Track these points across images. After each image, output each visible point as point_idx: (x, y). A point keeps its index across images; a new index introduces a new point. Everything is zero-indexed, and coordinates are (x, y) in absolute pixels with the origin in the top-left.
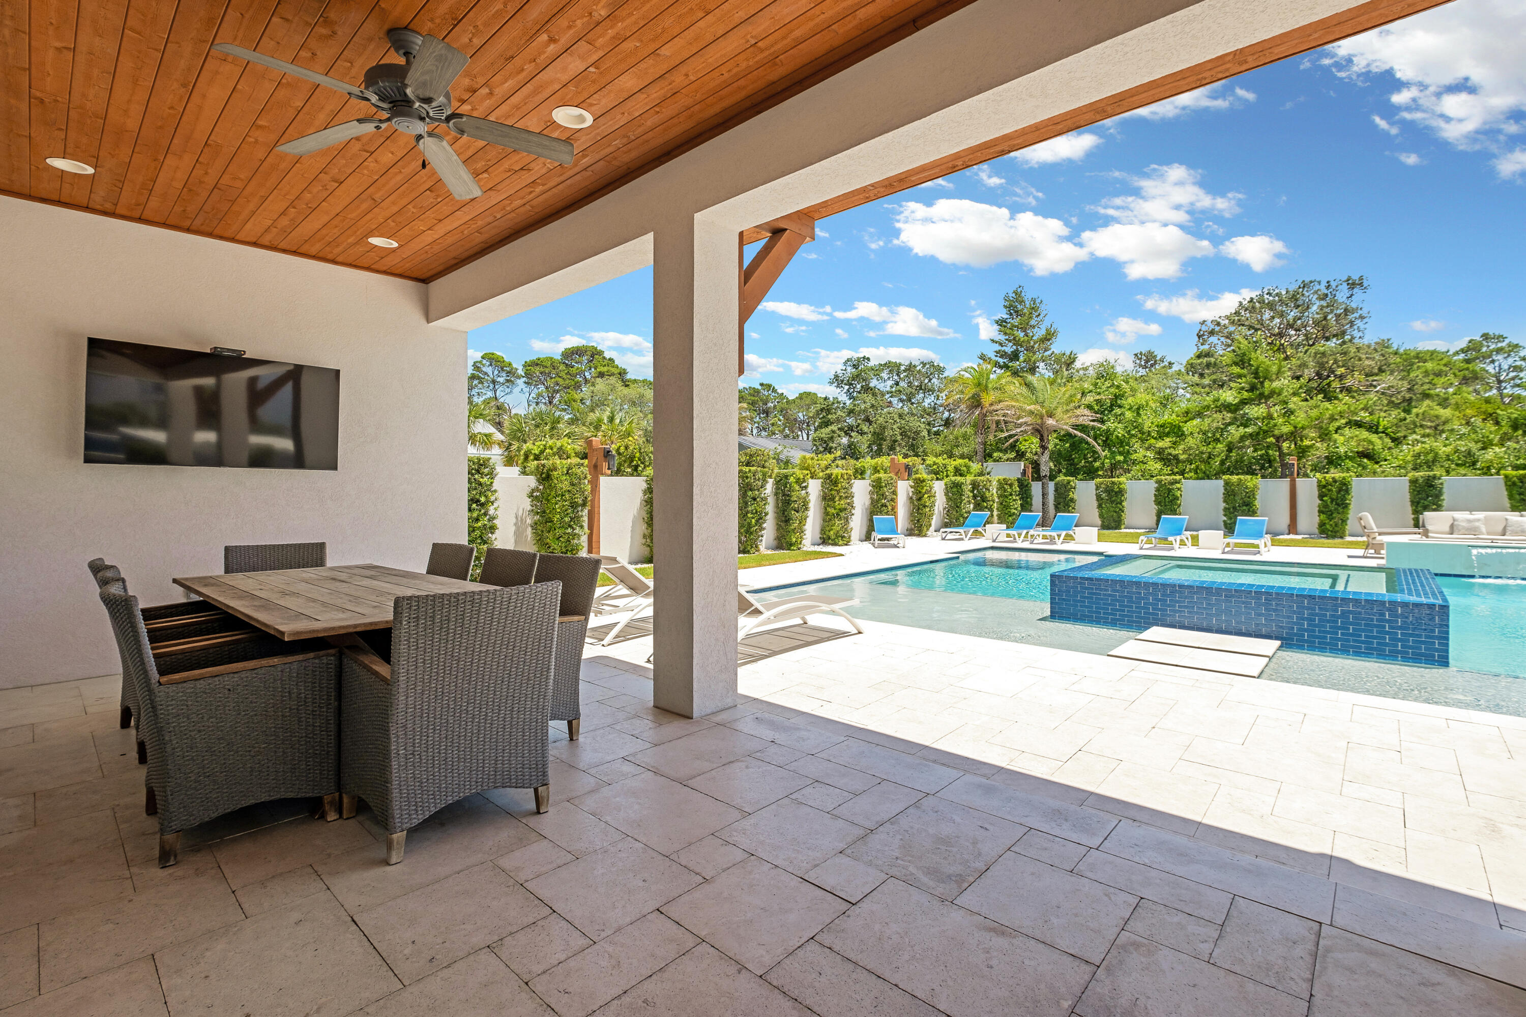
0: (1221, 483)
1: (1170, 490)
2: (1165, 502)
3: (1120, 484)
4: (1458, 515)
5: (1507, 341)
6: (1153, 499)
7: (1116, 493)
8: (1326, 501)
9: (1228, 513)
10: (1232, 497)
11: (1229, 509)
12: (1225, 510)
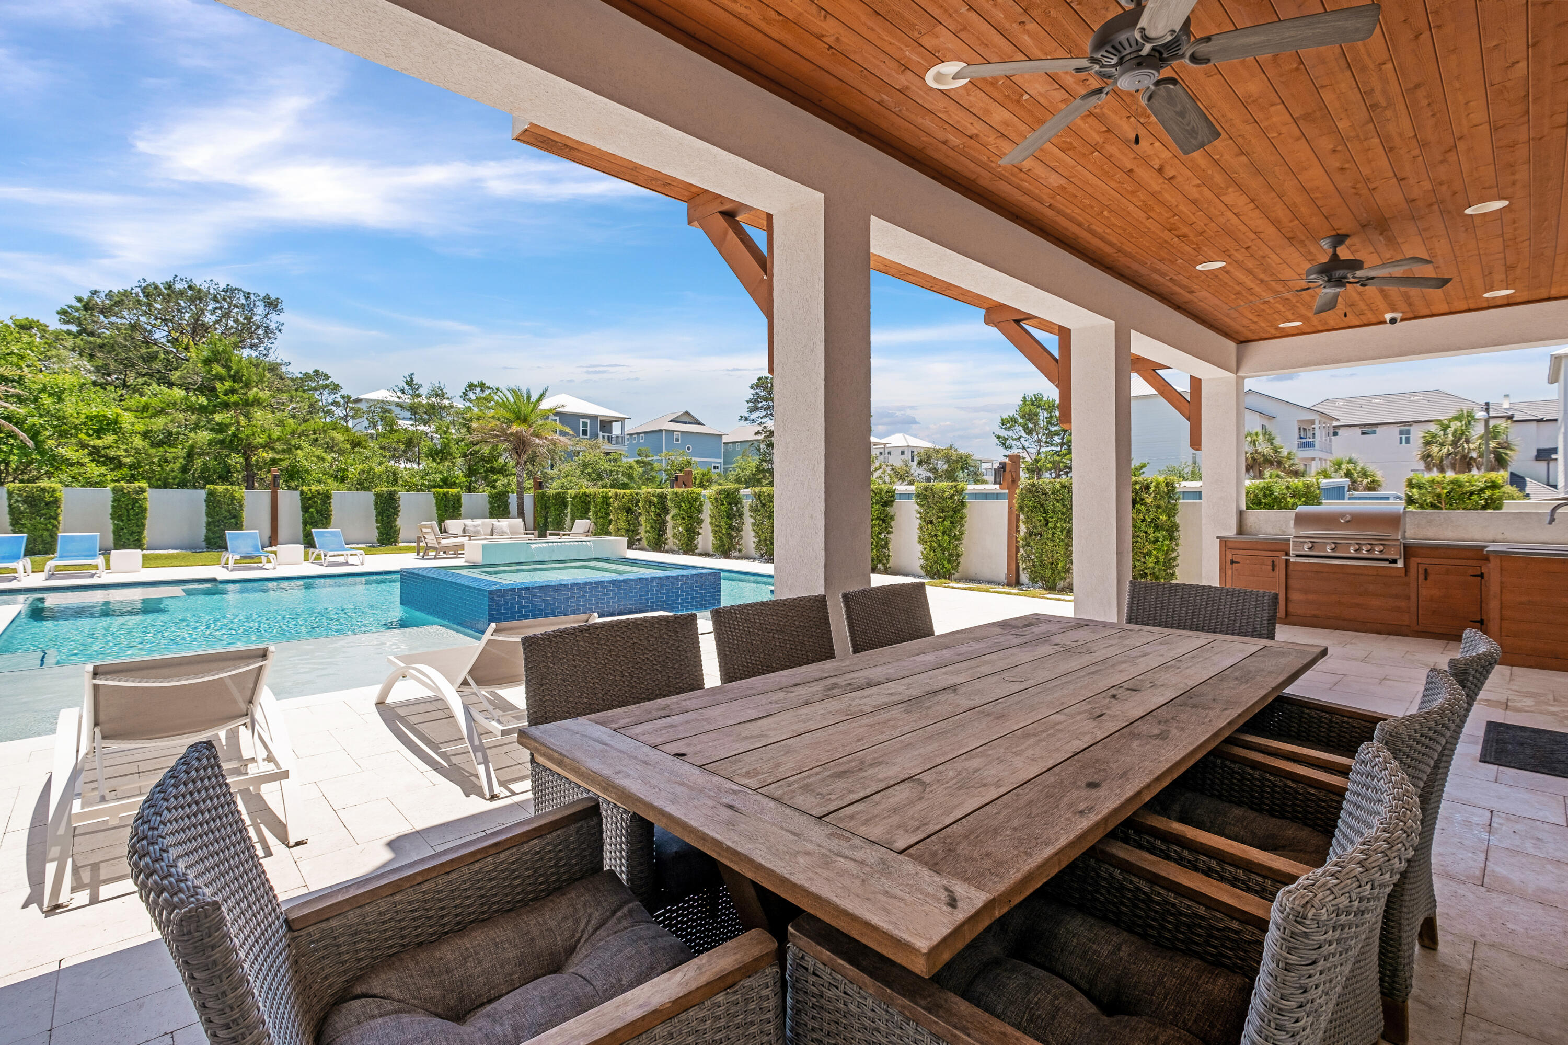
0: (203, 494)
1: (136, 501)
2: (128, 516)
3: (54, 491)
4: (468, 522)
5: (330, 380)
6: (110, 511)
7: (47, 504)
8: (312, 513)
9: (212, 527)
10: (218, 509)
11: (214, 522)
12: (208, 524)
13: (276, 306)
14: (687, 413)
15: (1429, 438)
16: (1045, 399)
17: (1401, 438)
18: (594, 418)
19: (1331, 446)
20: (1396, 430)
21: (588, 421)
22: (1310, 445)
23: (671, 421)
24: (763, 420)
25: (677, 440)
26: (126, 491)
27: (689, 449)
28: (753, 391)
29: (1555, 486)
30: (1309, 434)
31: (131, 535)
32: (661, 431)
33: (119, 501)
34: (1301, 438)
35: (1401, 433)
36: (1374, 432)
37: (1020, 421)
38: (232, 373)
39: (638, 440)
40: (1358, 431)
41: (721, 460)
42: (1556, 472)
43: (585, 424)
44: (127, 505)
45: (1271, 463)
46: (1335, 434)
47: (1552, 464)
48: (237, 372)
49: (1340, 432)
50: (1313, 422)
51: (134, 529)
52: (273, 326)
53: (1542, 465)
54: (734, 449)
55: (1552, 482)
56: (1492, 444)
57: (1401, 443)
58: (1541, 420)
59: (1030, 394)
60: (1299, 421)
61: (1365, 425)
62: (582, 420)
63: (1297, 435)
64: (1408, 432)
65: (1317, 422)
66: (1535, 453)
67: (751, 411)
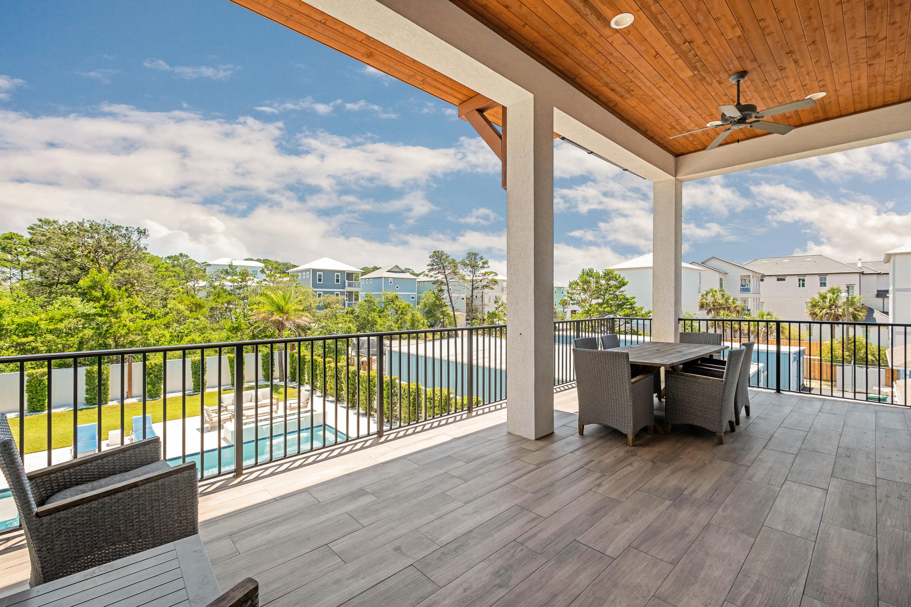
1: (41, 381)
2: (36, 390)
8: (152, 378)
9: (89, 392)
10: (92, 381)
11: (90, 389)
12: (87, 390)
13: (145, 233)
14: (397, 266)
15: (814, 303)
16: (595, 271)
17: (800, 284)
18: (342, 272)
19: (759, 289)
20: (797, 278)
21: (339, 274)
22: (748, 290)
23: (388, 271)
24: (437, 276)
25: (391, 283)
26: (35, 376)
27: (397, 287)
28: (431, 259)
29: (887, 313)
30: (747, 282)
31: (38, 402)
32: (382, 277)
33: (31, 382)
34: (742, 286)
35: (799, 280)
36: (784, 280)
37: (580, 284)
38: (105, 294)
39: (369, 282)
40: (775, 279)
41: (416, 293)
42: (888, 304)
43: (338, 276)
44: (36, 384)
45: (724, 309)
46: (762, 280)
47: (886, 299)
48: (108, 294)
49: (765, 279)
50: (749, 276)
51: (40, 398)
52: (142, 246)
53: (880, 300)
54: (424, 285)
55: (885, 310)
56: (851, 310)
57: (800, 286)
58: (880, 274)
59: (587, 268)
60: (741, 276)
61: (779, 275)
62: (336, 274)
63: (740, 284)
64: (803, 280)
65: (751, 277)
66: (876, 293)
67: (430, 270)
